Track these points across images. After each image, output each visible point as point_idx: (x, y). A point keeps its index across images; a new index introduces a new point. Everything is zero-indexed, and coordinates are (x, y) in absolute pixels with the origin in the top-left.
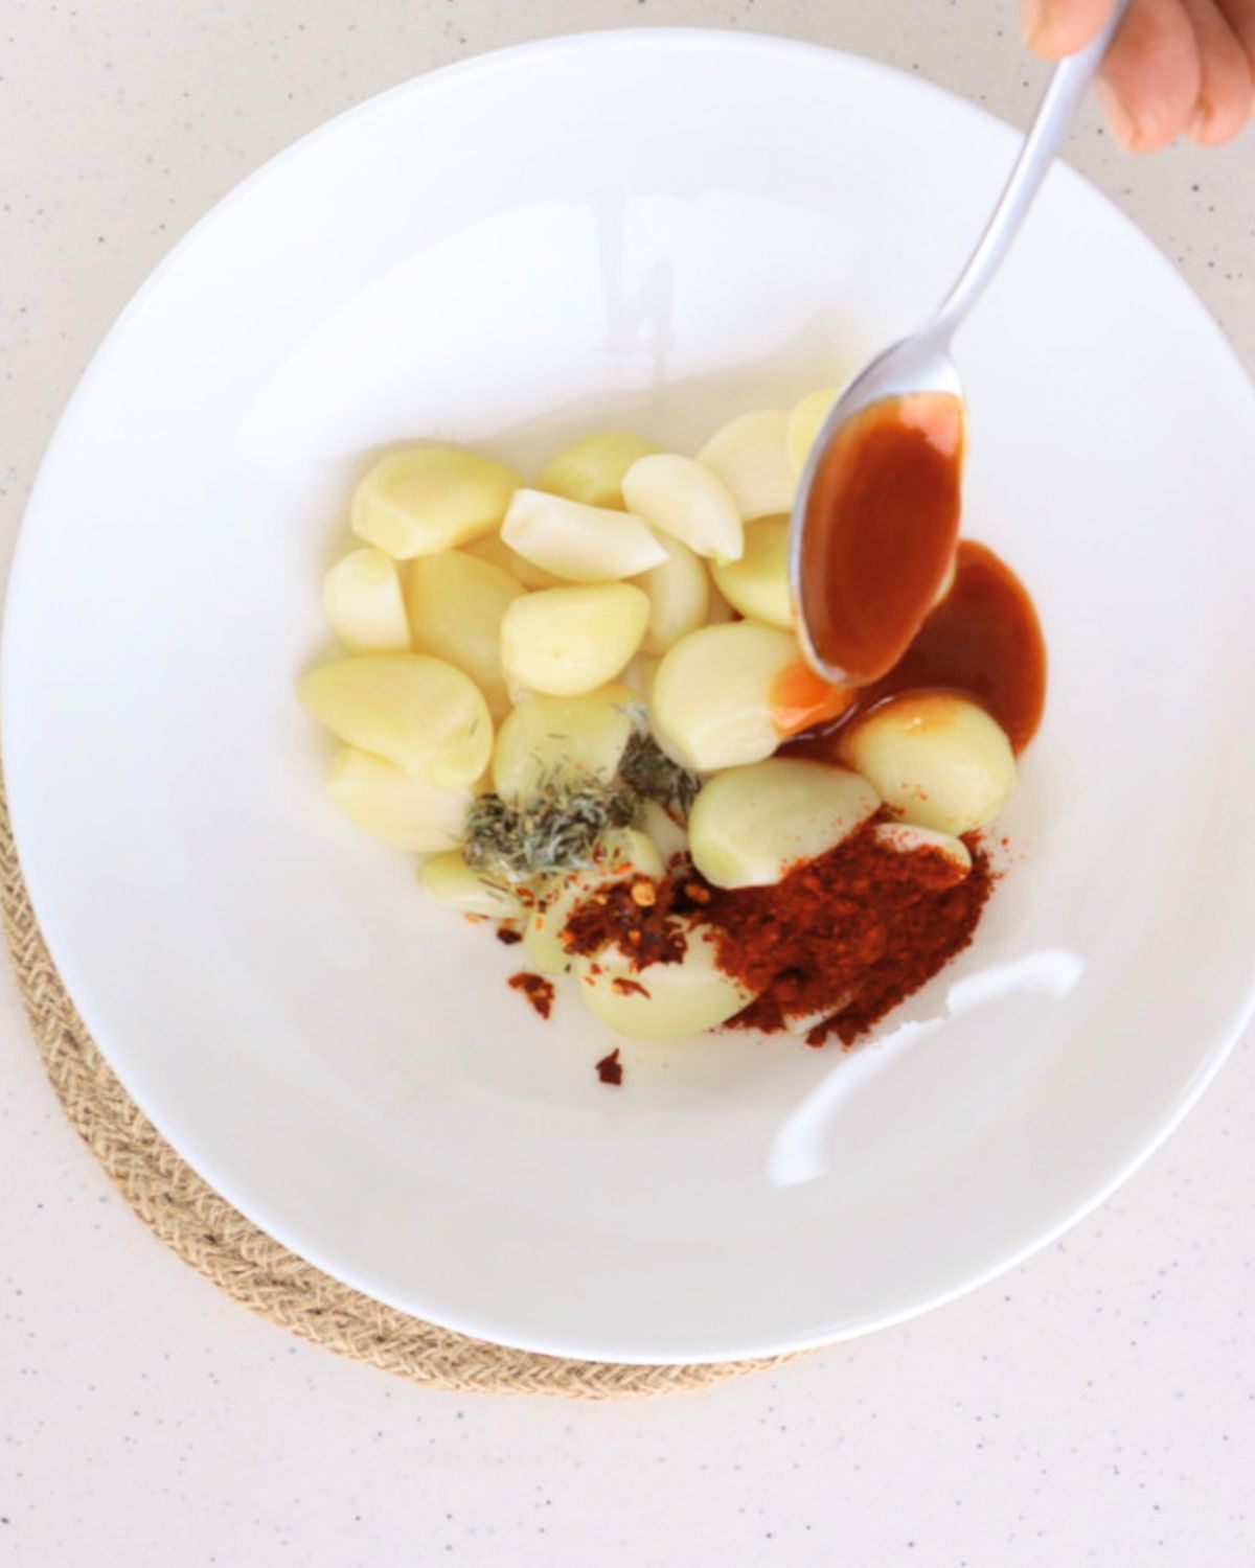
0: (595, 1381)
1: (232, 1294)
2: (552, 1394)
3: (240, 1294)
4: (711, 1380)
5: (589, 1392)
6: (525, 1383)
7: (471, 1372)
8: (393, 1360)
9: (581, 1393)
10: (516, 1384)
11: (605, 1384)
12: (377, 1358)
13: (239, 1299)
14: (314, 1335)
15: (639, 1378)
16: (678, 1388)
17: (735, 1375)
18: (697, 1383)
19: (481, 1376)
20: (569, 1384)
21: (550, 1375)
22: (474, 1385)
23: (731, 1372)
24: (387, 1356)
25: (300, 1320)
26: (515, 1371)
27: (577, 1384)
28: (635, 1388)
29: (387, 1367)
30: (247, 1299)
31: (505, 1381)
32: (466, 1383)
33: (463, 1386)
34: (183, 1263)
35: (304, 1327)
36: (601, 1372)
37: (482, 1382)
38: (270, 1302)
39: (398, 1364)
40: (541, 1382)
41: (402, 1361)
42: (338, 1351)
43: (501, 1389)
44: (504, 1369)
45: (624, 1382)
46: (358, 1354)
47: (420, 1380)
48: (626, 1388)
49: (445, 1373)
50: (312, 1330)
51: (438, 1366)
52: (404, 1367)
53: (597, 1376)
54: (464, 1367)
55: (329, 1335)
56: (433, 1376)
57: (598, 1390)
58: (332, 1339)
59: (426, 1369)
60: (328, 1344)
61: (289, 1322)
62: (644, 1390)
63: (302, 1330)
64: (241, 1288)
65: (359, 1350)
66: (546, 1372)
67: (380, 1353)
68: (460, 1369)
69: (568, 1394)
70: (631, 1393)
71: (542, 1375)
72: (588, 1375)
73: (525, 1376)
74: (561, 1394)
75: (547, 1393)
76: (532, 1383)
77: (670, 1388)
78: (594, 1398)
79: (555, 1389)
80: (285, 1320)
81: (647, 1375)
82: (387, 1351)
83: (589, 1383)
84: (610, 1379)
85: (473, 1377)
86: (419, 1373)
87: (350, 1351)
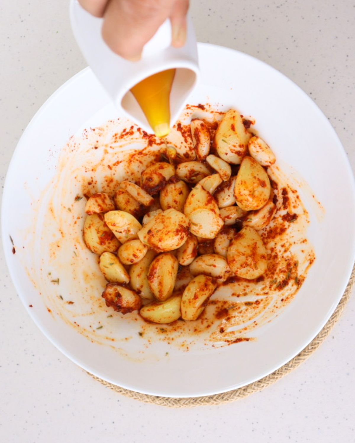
0: (217, 400)
1: (116, 391)
2: (206, 404)
3: (119, 390)
4: (247, 395)
5: (215, 403)
6: (198, 403)
7: (184, 402)
8: (162, 402)
9: (213, 403)
10: (195, 403)
11: (219, 400)
12: (158, 402)
13: (118, 392)
14: (140, 399)
15: (228, 397)
16: (239, 398)
17: (253, 393)
18: (244, 396)
19: (186, 403)
20: (210, 401)
21: (204, 400)
22: (184, 405)
23: (252, 392)
24: (160, 401)
25: (135, 395)
26: (194, 400)
27: (212, 401)
28: (228, 400)
29: (161, 404)
30: (121, 391)
31: (193, 403)
32: (182, 405)
33: (182, 406)
34: (102, 385)
35: (137, 397)
36: (217, 397)
37: (186, 404)
38: (127, 391)
39: (163, 403)
40: (202, 402)
41: (164, 402)
42: (147, 402)
43: (192, 405)
44: (192, 400)
45: (224, 398)
46: (152, 402)
47: (170, 406)
48: (225, 400)
49: (176, 403)
50: (139, 397)
51: (174, 402)
52: (165, 403)
53: (217, 398)
54: (181, 401)
55: (144, 398)
56: (173, 405)
57: (218, 402)
58: (145, 399)
59: (171, 403)
60: (144, 400)
61: (133, 396)
62: (230, 400)
63: (136, 398)
64: (119, 389)
65: (152, 400)
66: (203, 399)
67: (158, 401)
68: (180, 402)
69: (210, 404)
70: (227, 401)
71: (202, 400)
72: (215, 398)
73: (198, 401)
74: (208, 404)
75: (204, 405)
76: (200, 403)
77: (237, 398)
78: (217, 404)
79: (206, 403)
80: (131, 395)
81: (230, 396)
82: (160, 400)
83: (215, 400)
84: (220, 398)
85: (184, 403)
86: (170, 404)
87: (150, 401)
